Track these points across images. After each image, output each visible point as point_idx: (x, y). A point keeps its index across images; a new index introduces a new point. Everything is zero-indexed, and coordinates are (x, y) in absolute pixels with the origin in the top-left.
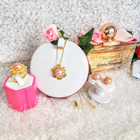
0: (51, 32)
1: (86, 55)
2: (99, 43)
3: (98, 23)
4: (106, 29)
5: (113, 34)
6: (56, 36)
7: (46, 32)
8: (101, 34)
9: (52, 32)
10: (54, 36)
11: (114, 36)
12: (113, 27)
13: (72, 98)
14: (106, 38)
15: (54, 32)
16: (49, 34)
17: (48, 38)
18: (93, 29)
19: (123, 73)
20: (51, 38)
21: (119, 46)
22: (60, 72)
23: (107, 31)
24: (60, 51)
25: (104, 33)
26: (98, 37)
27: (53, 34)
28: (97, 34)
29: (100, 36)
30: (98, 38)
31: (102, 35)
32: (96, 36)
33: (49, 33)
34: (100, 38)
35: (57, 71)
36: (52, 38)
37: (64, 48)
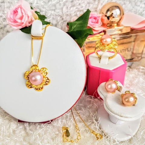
0: (19, 11)
1: (81, 47)
2: (99, 32)
3: (95, 6)
4: (108, 10)
5: (118, 17)
6: (28, 17)
7: (12, 13)
8: (100, 18)
9: (21, 11)
10: (24, 17)
11: (120, 20)
12: (118, 7)
13: (60, 121)
14: (108, 24)
15: (25, 11)
16: (17, 15)
17: (15, 21)
18: (88, 12)
19: (138, 74)
20: (19, 21)
21: (128, 34)
22: (38, 77)
23: (109, 14)
24: (37, 43)
25: (106, 16)
26: (97, 22)
27: (24, 14)
28: (95, 18)
29: (100, 21)
30: (97, 24)
31: (102, 20)
32: (94, 20)
33: (16, 13)
34: (99, 23)
35: (33, 76)
36: (22, 21)
37: (44, 38)
